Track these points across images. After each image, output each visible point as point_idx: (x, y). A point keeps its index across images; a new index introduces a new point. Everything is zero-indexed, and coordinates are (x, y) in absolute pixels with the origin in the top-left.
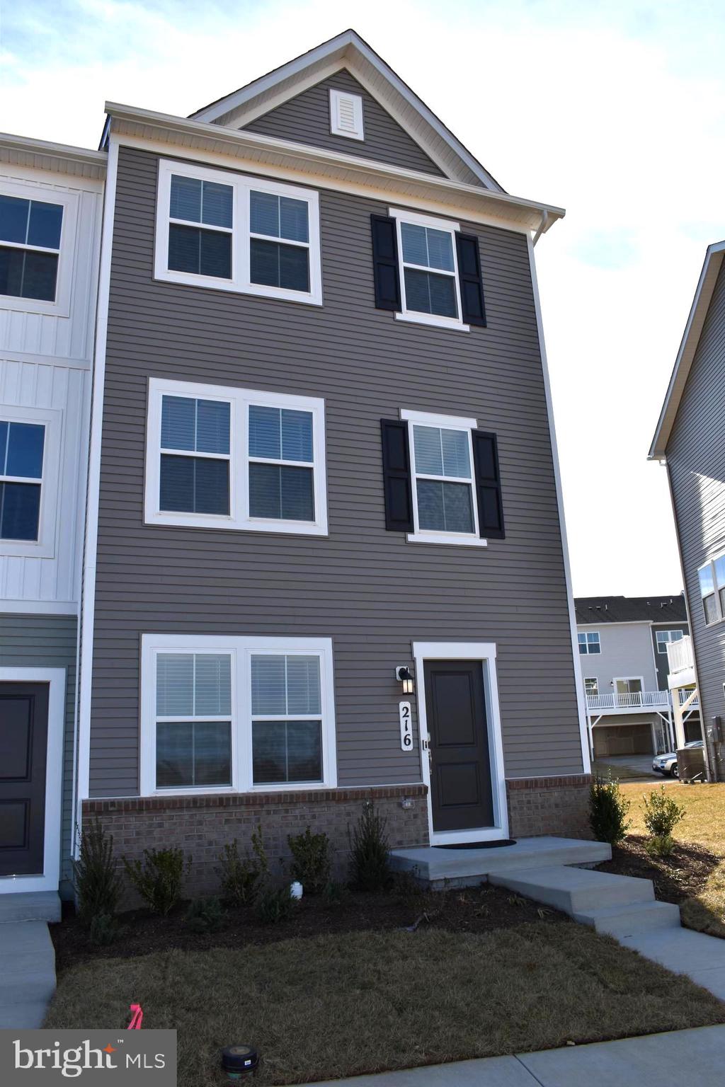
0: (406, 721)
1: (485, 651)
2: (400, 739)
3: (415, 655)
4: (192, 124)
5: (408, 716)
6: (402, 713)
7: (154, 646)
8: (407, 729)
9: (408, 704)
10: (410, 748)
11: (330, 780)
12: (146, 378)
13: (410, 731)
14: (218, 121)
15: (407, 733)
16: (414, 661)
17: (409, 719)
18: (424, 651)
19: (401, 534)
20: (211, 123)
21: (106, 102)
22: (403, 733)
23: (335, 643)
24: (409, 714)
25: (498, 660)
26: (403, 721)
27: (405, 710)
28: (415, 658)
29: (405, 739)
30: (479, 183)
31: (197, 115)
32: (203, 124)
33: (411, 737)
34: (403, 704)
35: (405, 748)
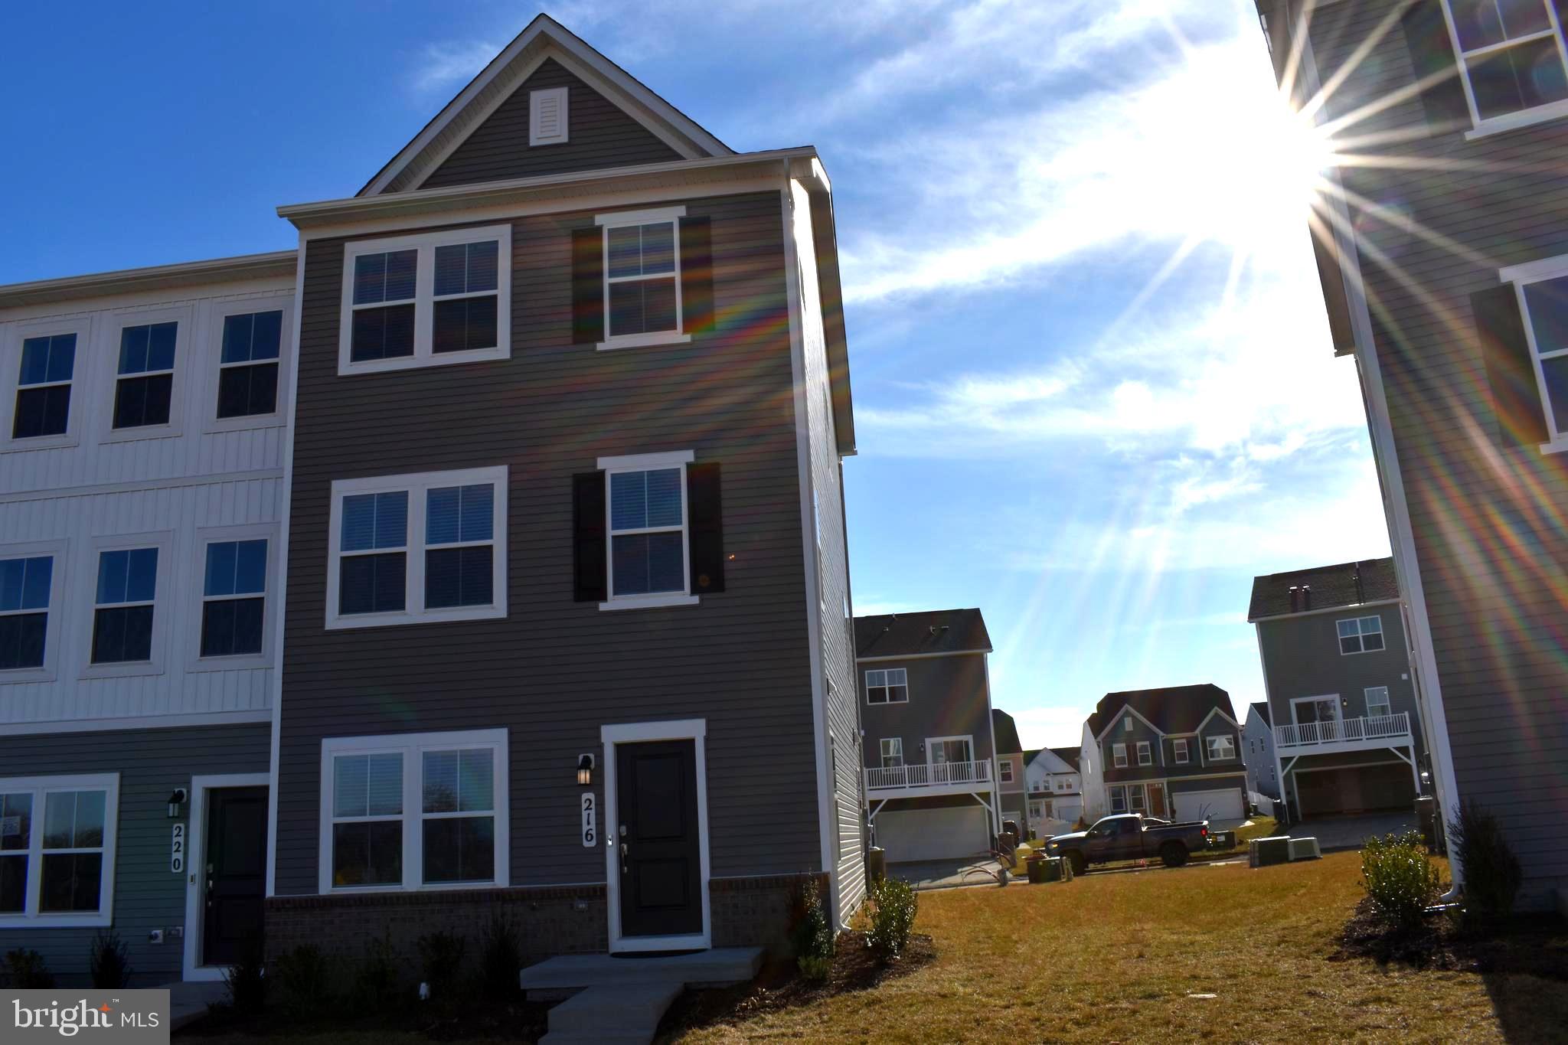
0: (589, 814)
1: (694, 729)
2: (582, 835)
3: (604, 739)
4: (361, 201)
5: (591, 809)
6: (584, 806)
7: (333, 749)
8: (589, 823)
9: (591, 796)
10: (593, 843)
11: (501, 879)
12: (329, 482)
13: (593, 825)
14: (390, 188)
15: (590, 827)
16: (601, 746)
17: (593, 813)
18: (614, 734)
19: (592, 604)
20: (381, 193)
21: (277, 208)
22: (585, 828)
23: (511, 734)
24: (593, 806)
25: (707, 739)
26: (584, 814)
27: (588, 802)
28: (603, 744)
29: (587, 834)
30: (705, 154)
31: (368, 188)
32: (373, 198)
33: (594, 832)
34: (585, 796)
35: (586, 844)
